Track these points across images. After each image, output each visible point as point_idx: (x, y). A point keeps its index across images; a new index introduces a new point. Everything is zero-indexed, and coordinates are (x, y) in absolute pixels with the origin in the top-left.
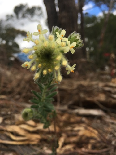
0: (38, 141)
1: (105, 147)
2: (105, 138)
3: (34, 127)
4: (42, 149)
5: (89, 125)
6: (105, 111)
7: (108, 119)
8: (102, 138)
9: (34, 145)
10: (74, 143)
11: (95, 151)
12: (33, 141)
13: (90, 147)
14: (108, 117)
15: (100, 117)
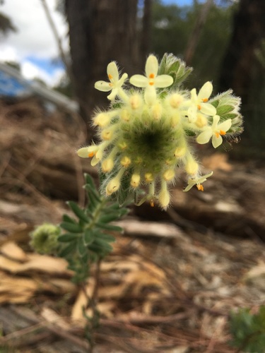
0: (29, 294)
1: (181, 310)
2: (179, 289)
3: (22, 262)
4: (38, 313)
5: (147, 259)
6: (183, 228)
7: (187, 245)
8: (175, 289)
9: (19, 305)
10: (113, 299)
11: (158, 319)
12: (17, 295)
13: (147, 308)
14: (187, 240)
15: (170, 241)
